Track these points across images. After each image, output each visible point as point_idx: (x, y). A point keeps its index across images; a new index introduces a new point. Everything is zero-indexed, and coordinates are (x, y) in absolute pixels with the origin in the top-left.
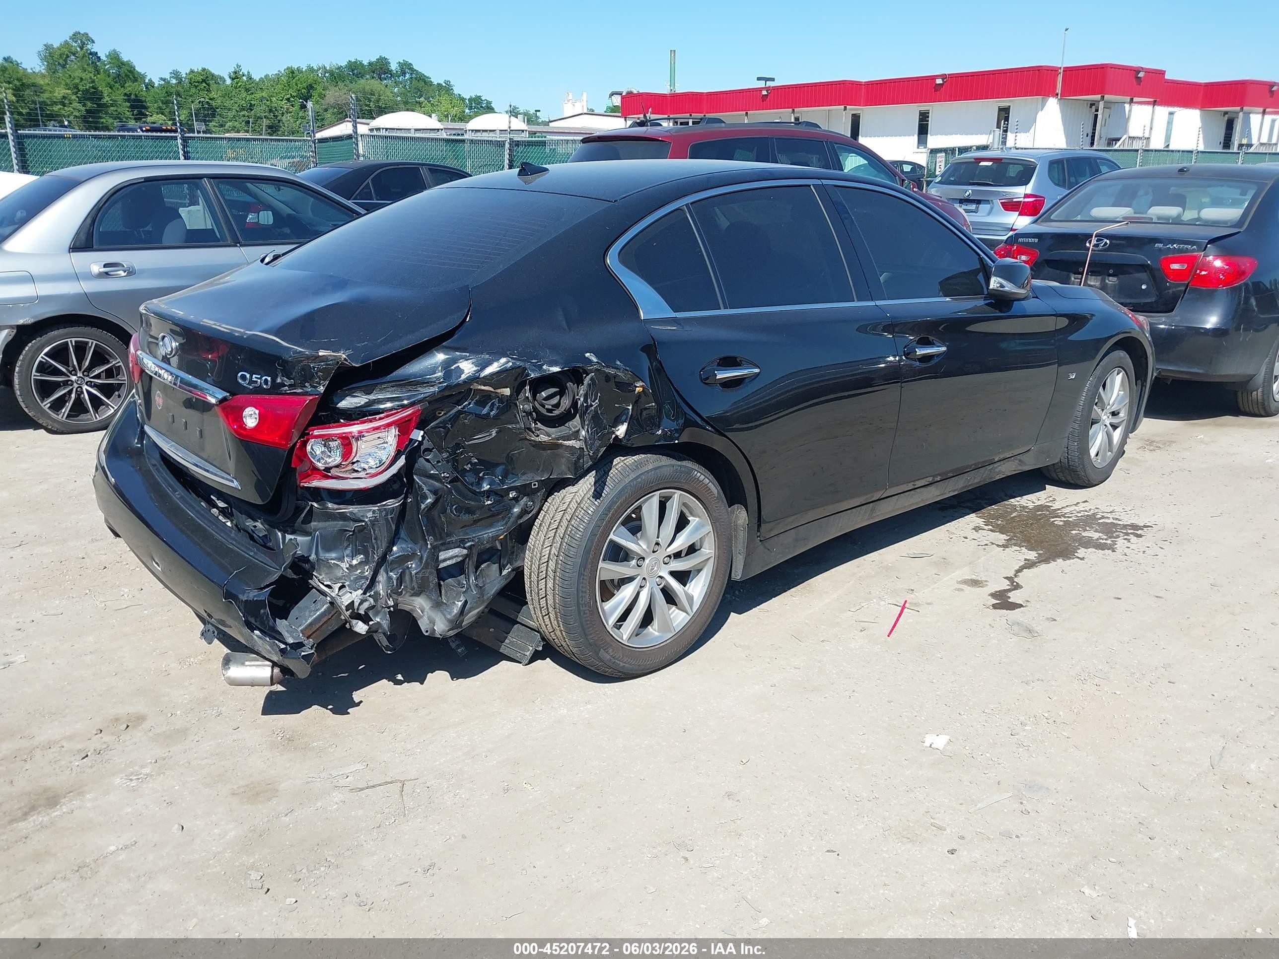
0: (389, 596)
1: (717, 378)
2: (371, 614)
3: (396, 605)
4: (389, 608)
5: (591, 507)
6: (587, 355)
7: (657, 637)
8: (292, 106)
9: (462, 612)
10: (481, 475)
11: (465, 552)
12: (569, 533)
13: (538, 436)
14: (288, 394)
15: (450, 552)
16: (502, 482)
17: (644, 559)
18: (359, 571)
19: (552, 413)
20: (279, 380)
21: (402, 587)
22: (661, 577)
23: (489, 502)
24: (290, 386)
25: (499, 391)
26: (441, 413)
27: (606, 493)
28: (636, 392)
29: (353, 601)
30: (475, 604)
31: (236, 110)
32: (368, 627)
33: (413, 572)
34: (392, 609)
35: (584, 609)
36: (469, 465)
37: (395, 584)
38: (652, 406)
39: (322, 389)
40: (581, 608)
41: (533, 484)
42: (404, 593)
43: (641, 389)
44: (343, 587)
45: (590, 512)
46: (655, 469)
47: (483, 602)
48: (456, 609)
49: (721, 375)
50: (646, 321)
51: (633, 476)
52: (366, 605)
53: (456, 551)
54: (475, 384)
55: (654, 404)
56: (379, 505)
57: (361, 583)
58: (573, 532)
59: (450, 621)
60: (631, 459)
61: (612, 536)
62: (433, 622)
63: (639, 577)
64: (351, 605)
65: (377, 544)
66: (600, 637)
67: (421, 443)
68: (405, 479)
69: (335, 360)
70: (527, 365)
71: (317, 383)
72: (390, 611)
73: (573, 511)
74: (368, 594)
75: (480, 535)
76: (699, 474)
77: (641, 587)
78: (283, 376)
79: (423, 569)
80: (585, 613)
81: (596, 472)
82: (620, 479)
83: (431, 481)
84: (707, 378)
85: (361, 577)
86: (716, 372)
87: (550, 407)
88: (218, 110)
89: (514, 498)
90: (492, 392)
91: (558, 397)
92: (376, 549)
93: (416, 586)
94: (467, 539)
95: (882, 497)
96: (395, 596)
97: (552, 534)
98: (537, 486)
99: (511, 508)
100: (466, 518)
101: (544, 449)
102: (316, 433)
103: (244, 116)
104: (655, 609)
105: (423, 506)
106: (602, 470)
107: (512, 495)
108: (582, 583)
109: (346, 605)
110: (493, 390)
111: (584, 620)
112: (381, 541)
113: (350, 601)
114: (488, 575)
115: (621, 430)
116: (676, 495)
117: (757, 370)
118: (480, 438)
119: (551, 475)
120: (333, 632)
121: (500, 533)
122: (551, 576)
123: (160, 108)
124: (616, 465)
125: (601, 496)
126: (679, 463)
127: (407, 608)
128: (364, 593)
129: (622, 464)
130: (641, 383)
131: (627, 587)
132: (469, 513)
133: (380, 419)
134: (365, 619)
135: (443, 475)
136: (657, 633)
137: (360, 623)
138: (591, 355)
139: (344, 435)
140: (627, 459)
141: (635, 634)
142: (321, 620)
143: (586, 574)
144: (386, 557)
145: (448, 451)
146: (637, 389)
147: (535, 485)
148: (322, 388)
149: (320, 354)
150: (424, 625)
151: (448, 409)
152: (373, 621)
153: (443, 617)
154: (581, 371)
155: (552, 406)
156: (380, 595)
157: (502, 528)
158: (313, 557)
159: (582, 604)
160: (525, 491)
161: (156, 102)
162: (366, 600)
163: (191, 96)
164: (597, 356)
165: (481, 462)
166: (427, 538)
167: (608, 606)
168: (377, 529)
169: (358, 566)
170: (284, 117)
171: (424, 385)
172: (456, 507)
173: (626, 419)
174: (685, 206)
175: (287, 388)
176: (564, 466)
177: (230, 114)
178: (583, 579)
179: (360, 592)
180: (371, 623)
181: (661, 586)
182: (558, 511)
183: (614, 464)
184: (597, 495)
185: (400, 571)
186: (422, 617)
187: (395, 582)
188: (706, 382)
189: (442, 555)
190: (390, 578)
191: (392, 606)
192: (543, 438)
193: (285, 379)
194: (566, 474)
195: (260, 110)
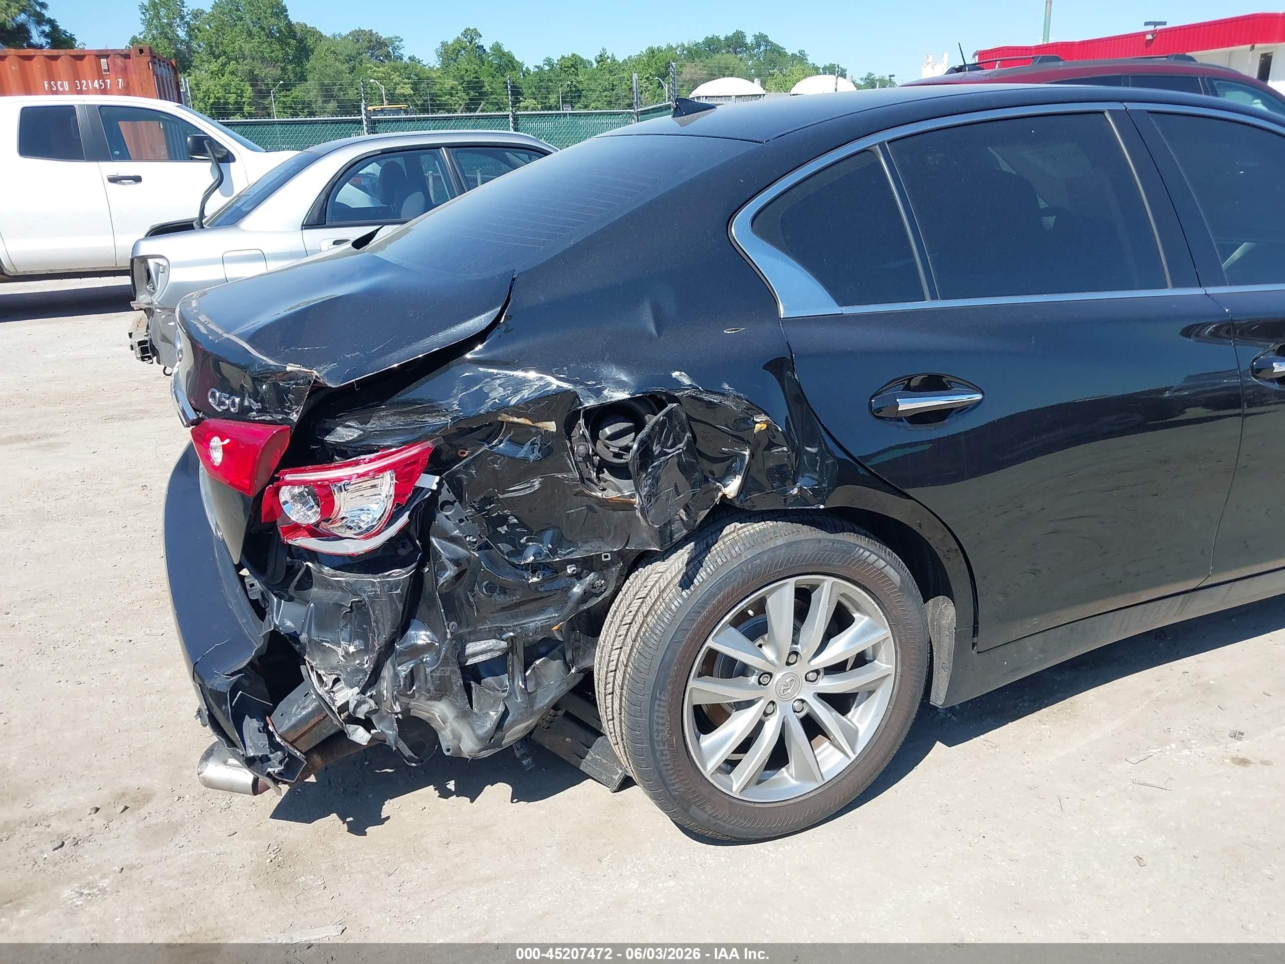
0: (395, 699)
1: (899, 409)
2: (374, 718)
3: (406, 711)
4: (396, 714)
5: (676, 598)
6: (676, 374)
7: (795, 787)
8: (651, 84)
9: (500, 725)
10: (522, 541)
11: (504, 644)
12: (642, 634)
13: (604, 490)
14: (255, 422)
15: (482, 644)
16: (553, 552)
17: (771, 675)
18: (358, 662)
19: (622, 458)
20: (246, 403)
21: (414, 688)
22: (803, 701)
23: (535, 579)
24: (258, 411)
25: (540, 425)
26: (464, 453)
27: (701, 580)
28: (756, 430)
29: (348, 702)
30: (519, 717)
31: (600, 92)
32: (370, 737)
33: (427, 670)
34: (400, 716)
35: (662, 748)
36: (505, 528)
37: (402, 684)
38: (783, 451)
39: (295, 417)
40: (657, 747)
41: (603, 555)
42: (417, 695)
43: (765, 426)
44: (336, 681)
45: (673, 607)
46: (788, 545)
47: (532, 714)
48: (489, 722)
49: (906, 405)
50: (788, 321)
51: (748, 555)
52: (365, 708)
53: (491, 644)
54: (503, 415)
55: (785, 449)
56: (380, 575)
57: (358, 678)
58: (647, 635)
59: (480, 739)
60: (750, 528)
61: (710, 643)
62: (457, 737)
63: (762, 702)
64: (344, 707)
65: (378, 629)
66: (689, 789)
67: (436, 494)
68: (417, 542)
69: (306, 377)
70: (579, 390)
71: (289, 408)
72: (398, 718)
73: (653, 601)
74: (369, 694)
75: (524, 624)
76: (867, 553)
77: (765, 714)
78: (250, 397)
79: (440, 665)
80: (662, 755)
81: (695, 545)
82: (725, 560)
83: (454, 546)
84: (879, 410)
85: (359, 670)
86: (898, 400)
87: (617, 450)
88: (583, 92)
89: (572, 576)
90: (530, 426)
91: (633, 434)
92: (376, 636)
93: (432, 689)
94: (506, 627)
95: (1201, 586)
96: (404, 700)
97: (623, 631)
98: (609, 559)
99: (570, 588)
100: (500, 599)
101: (615, 510)
102: (288, 477)
103: (606, 96)
104: (790, 746)
105: (441, 581)
106: (705, 541)
107: (570, 570)
108: (658, 711)
109: (339, 705)
110: (531, 423)
111: (661, 764)
112: (383, 624)
113: (344, 701)
114: (544, 675)
115: (732, 488)
116: (826, 584)
117: (978, 397)
118: (518, 490)
119: (626, 545)
120: (330, 736)
121: (552, 621)
122: (617, 693)
123: (533, 93)
124: (727, 535)
125: (693, 583)
126: (832, 536)
127: (423, 715)
128: (363, 692)
129: (735, 534)
130: (763, 418)
131: (742, 714)
132: (505, 593)
133: (371, 461)
134: (367, 724)
135: (468, 539)
136: (793, 782)
137: (361, 730)
138: (681, 375)
139: (319, 483)
140: (745, 527)
141: (755, 780)
142: (308, 722)
143: (663, 698)
144: (394, 646)
145: (473, 507)
146: (757, 426)
147: (606, 557)
148: (295, 415)
149: (289, 369)
150: (446, 741)
151: (474, 448)
152: (376, 729)
153: (472, 732)
154: (664, 398)
155: (620, 449)
156: (384, 696)
157: (557, 615)
158: (303, 637)
159: (658, 742)
160: (588, 564)
161: (530, 88)
162: (365, 702)
163: (560, 80)
164: (691, 375)
165: (521, 524)
166: (446, 624)
167: (707, 741)
168: (377, 608)
169: (355, 654)
170: (643, 95)
171: (434, 415)
172: (487, 585)
173: (741, 468)
174: (877, 147)
175: (254, 413)
176: (645, 533)
177: (594, 97)
178: (659, 705)
179: (356, 690)
180: (373, 731)
181: (802, 714)
182: (636, 597)
183: (724, 533)
184: (686, 582)
185: (411, 666)
186: (444, 729)
187: (402, 682)
188: (878, 415)
189: (471, 648)
190: (396, 675)
191: (399, 713)
192: (611, 494)
193: (252, 401)
194: (650, 545)
195: (621, 90)
